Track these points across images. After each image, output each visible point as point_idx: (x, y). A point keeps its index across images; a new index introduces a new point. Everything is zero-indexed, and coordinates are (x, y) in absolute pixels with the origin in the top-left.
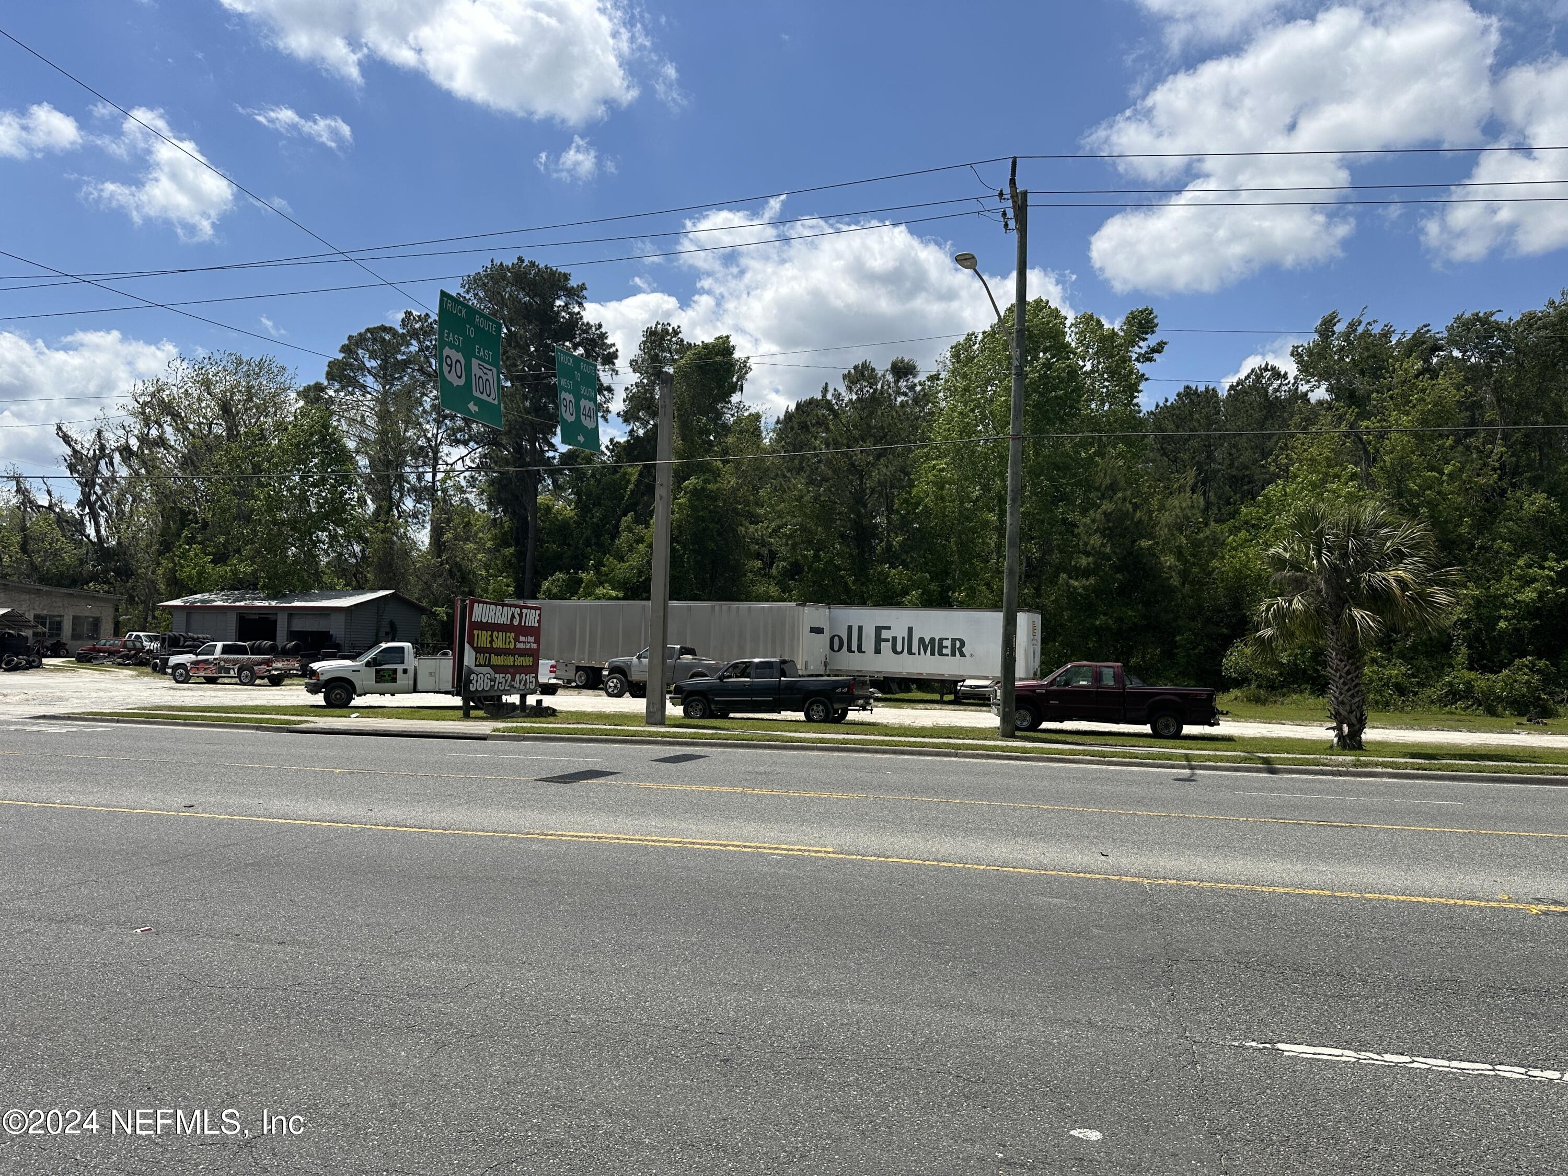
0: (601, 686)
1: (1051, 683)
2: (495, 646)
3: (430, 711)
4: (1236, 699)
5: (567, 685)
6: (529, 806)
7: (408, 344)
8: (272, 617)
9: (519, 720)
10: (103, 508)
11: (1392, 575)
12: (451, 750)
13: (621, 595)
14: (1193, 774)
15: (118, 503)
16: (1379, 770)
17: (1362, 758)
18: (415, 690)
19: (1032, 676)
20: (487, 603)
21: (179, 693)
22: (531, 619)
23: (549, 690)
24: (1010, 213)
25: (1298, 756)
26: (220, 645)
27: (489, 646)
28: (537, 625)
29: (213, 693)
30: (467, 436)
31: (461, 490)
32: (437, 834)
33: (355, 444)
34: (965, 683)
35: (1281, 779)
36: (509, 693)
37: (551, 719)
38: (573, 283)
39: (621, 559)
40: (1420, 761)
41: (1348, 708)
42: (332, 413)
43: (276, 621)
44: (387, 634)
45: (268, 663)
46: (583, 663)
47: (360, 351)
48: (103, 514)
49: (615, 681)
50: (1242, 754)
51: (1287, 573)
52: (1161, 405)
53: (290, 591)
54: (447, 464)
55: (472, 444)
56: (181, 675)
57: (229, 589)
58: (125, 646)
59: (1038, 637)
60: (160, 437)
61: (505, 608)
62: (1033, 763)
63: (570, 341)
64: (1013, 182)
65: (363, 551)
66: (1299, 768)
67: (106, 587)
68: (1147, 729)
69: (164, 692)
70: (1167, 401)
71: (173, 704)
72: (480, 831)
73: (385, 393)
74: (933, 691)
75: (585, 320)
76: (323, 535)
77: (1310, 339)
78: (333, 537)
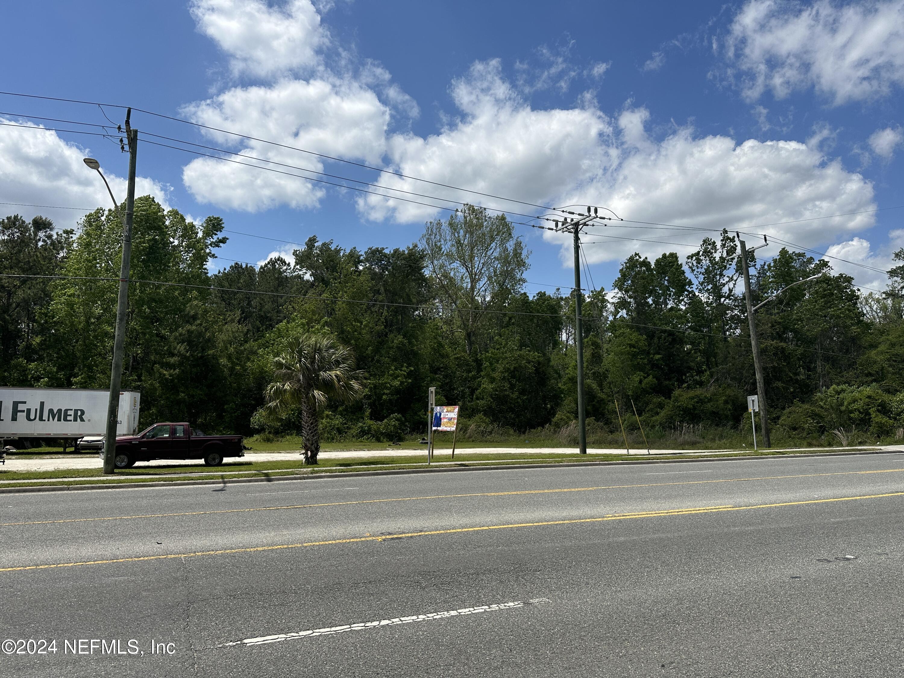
1: (143, 437)
4: (257, 440)
11: (334, 373)
14: (225, 487)
16: (323, 474)
17: (315, 469)
19: (132, 432)
24: (126, 141)
25: (283, 471)
34: (84, 439)
35: (273, 484)
40: (342, 468)
41: (311, 442)
50: (254, 472)
51: (284, 371)
52: (222, 272)
59: (138, 407)
62: (125, 489)
64: (127, 122)
66: (283, 477)
68: (202, 461)
70: (225, 269)
74: (60, 446)
77: (302, 248)
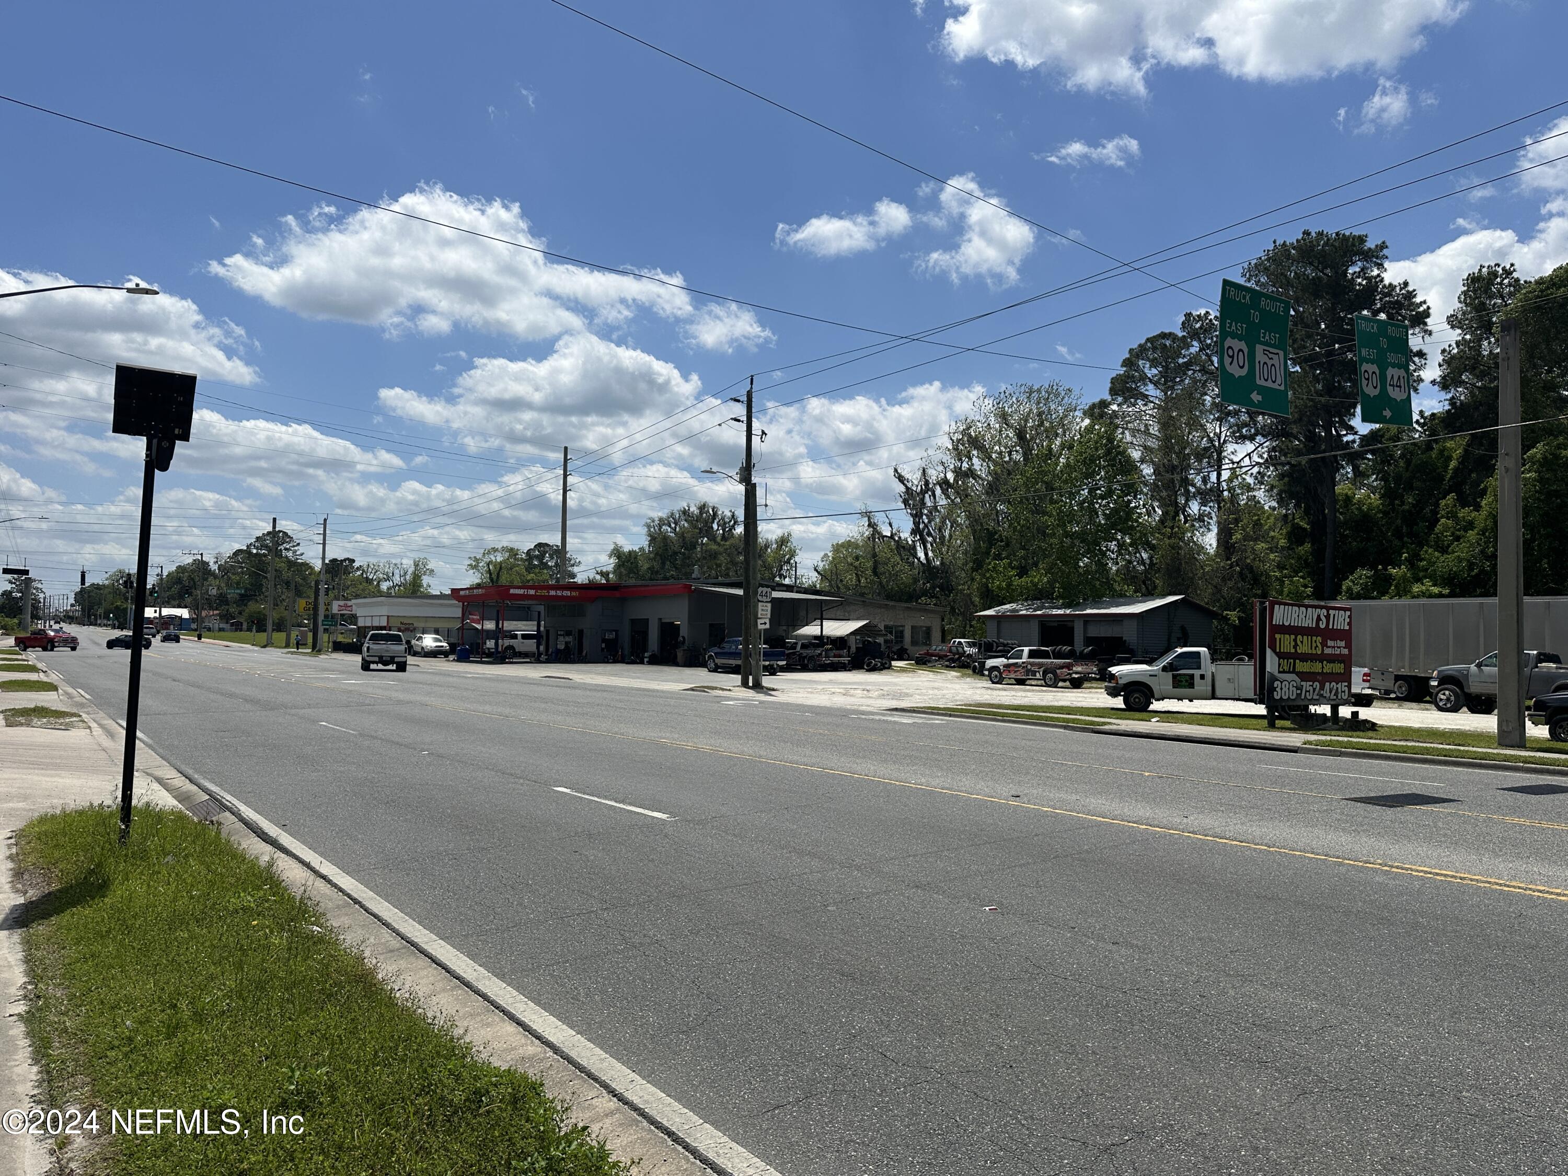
0: (1428, 698)
2: (1299, 651)
3: (1231, 719)
5: (1385, 697)
6: (1363, 831)
7: (1188, 346)
8: (1070, 624)
9: (1333, 733)
10: (929, 534)
12: (1260, 762)
13: (1446, 591)
15: (940, 530)
18: (1213, 696)
20: (1289, 604)
21: (995, 693)
22: (1340, 621)
23: (1365, 701)
26: (1026, 650)
27: (1293, 651)
28: (1347, 628)
29: (1023, 694)
30: (1253, 430)
31: (1249, 488)
32: (1261, 850)
33: (1140, 453)
36: (1317, 703)
37: (1370, 734)
38: (1370, 244)
39: (1444, 550)
42: (1117, 427)
43: (1073, 628)
44: (1179, 639)
45: (1069, 667)
46: (1403, 672)
47: (1141, 362)
48: (930, 539)
49: (1447, 693)
53: (1084, 599)
54: (1233, 463)
55: (1259, 439)
56: (996, 676)
57: (1033, 600)
58: (950, 651)
60: (969, 469)
61: (1310, 610)
63: (1369, 309)
65: (1151, 558)
67: (934, 600)
69: (983, 691)
71: (992, 702)
72: (1308, 852)
73: (1167, 399)
75: (1387, 282)
76: (1113, 545)
78: (1121, 545)
